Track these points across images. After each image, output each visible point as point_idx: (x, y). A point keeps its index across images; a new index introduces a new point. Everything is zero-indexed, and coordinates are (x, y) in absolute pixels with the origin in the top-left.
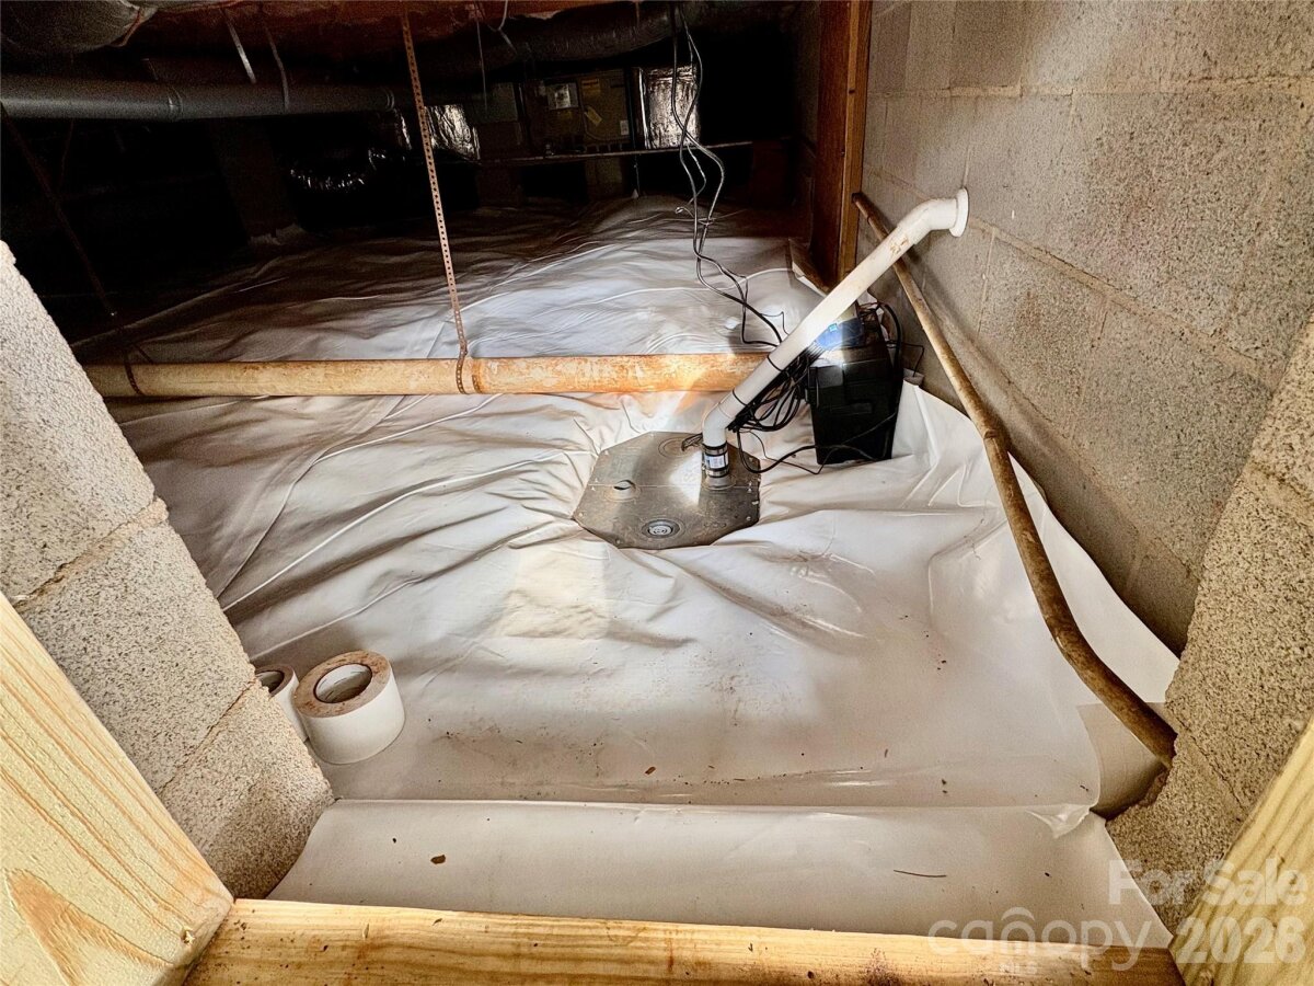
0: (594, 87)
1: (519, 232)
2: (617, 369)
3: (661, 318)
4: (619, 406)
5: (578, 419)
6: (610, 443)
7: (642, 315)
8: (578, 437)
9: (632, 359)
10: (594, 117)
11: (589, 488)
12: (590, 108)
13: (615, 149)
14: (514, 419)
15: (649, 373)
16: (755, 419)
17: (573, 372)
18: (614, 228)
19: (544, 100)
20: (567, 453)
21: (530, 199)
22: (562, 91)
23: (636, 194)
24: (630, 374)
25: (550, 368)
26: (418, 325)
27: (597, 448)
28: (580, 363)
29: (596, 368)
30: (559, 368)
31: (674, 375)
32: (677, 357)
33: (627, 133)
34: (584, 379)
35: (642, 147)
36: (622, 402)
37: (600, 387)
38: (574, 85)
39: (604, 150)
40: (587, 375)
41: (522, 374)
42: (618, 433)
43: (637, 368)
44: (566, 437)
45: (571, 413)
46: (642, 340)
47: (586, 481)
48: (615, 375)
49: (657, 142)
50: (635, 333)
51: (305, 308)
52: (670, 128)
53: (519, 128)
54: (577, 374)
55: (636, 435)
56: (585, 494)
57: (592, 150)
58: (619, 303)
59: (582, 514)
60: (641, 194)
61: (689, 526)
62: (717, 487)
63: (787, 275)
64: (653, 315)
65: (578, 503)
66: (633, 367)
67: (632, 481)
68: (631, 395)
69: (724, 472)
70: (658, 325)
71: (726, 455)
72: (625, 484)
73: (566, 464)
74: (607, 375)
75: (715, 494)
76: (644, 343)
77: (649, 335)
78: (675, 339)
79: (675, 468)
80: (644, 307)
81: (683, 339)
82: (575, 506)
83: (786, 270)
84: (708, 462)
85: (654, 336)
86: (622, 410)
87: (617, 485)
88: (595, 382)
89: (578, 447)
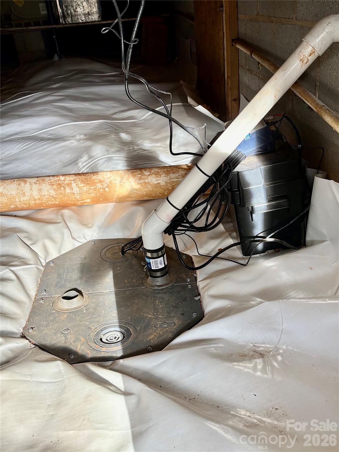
2: (55, 187)
3: (88, 143)
4: (60, 220)
5: (21, 235)
6: (54, 254)
7: (73, 143)
8: (22, 252)
9: (67, 178)
11: (36, 300)
13: (37, 24)
15: (85, 188)
16: (188, 222)
17: (14, 193)
18: (44, 81)
20: (13, 269)
23: (56, 58)
24: (68, 190)
27: (43, 261)
28: (19, 184)
29: (35, 187)
31: (107, 189)
32: (108, 173)
33: (45, 12)
34: (25, 198)
35: (58, 22)
36: (62, 216)
37: (41, 204)
39: (28, 25)
40: (27, 194)
42: (62, 245)
43: (74, 185)
45: (15, 230)
46: (74, 162)
47: (33, 293)
48: (53, 193)
49: (69, 20)
50: (67, 157)
52: (78, 10)
54: (17, 194)
55: (78, 244)
56: (33, 307)
57: (19, 25)
58: (51, 134)
59: (31, 331)
60: (60, 58)
61: (140, 329)
62: (159, 286)
63: (182, 108)
64: (81, 141)
65: (27, 318)
66: (69, 185)
67: (80, 289)
68: (70, 209)
69: (164, 271)
70: (87, 150)
71: (165, 256)
72: (73, 293)
73: (11, 280)
74: (46, 193)
75: (159, 293)
76: (77, 164)
77: (81, 157)
78: (105, 159)
79: (118, 272)
80: (73, 137)
81: (110, 159)
82: (24, 323)
83: (181, 104)
84: (150, 263)
85: (85, 158)
86: (63, 224)
87: (65, 295)
88: (35, 200)
89: (23, 262)
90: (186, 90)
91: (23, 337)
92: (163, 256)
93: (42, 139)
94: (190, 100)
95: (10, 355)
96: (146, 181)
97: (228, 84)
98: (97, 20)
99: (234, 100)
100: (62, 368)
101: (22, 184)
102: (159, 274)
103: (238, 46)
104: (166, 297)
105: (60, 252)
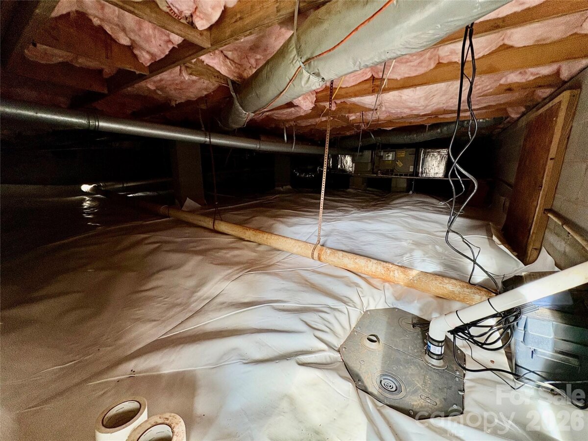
0: (402, 154)
1: (360, 199)
2: (385, 269)
3: (414, 247)
4: (382, 288)
5: (359, 289)
6: (372, 307)
7: (404, 244)
8: (356, 299)
9: (394, 267)
10: (400, 164)
11: (353, 331)
12: (399, 161)
13: (406, 175)
14: (329, 279)
15: (402, 276)
16: (469, 334)
17: (363, 265)
18: (400, 203)
19: (381, 157)
20: (348, 307)
21: (368, 189)
22: (389, 154)
23: (411, 192)
24: (392, 274)
25: (353, 260)
26: (309, 226)
27: (365, 309)
28: (367, 261)
29: (375, 266)
30: (357, 261)
33: (412, 170)
34: (368, 269)
35: (417, 176)
36: (384, 286)
37: (375, 275)
38: (394, 152)
39: (401, 175)
40: (369, 267)
41: (339, 258)
42: (378, 303)
43: (396, 272)
44: (350, 297)
45: (357, 285)
46: (402, 255)
47: (353, 326)
48: (383, 272)
49: (424, 175)
51: (277, 212)
52: (431, 171)
53: (370, 165)
54: (364, 266)
55: (387, 307)
56: (350, 335)
57: (396, 175)
58: (394, 236)
59: (344, 350)
60: (413, 193)
61: (409, 391)
62: (433, 365)
63: (487, 240)
64: (410, 244)
65: (345, 340)
66: (394, 271)
67: (379, 337)
68: (389, 284)
69: (440, 357)
70: (412, 250)
71: (443, 347)
72: (374, 338)
73: (345, 314)
74: (379, 271)
75: (431, 370)
76: (403, 257)
77: (406, 254)
78: (420, 260)
79: (406, 338)
80: (406, 240)
81: (424, 261)
82: (342, 342)
83: (486, 237)
84: (430, 347)
85: (408, 255)
86: (383, 292)
87: (370, 337)
88: (372, 272)
89: (354, 305)
90: (493, 230)
91: (339, 351)
92: (442, 346)
93: (388, 237)
94: (494, 238)
95: (329, 360)
96: (444, 286)
97: (532, 236)
98: (441, 177)
99: (536, 249)
100: (351, 390)
101: (369, 262)
102: (435, 357)
103: (549, 215)
104: (436, 377)
105: (375, 307)
